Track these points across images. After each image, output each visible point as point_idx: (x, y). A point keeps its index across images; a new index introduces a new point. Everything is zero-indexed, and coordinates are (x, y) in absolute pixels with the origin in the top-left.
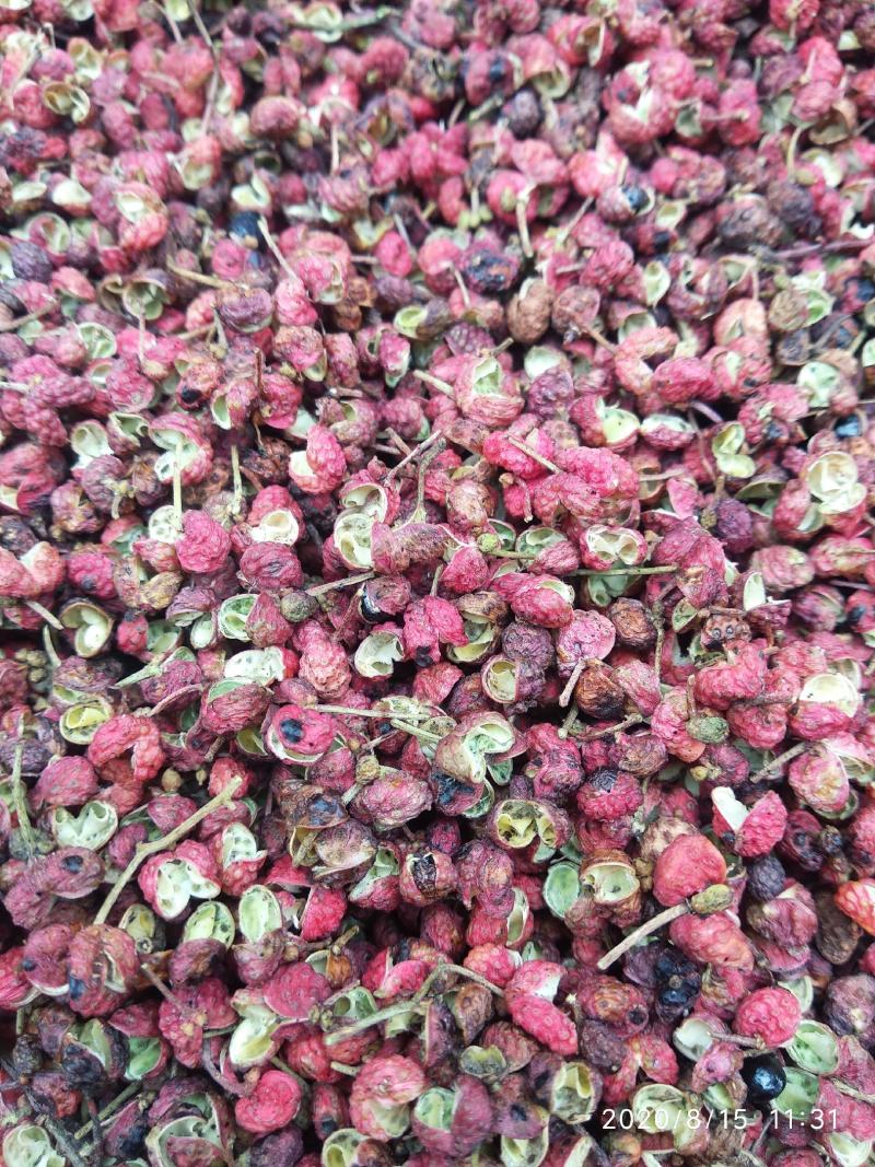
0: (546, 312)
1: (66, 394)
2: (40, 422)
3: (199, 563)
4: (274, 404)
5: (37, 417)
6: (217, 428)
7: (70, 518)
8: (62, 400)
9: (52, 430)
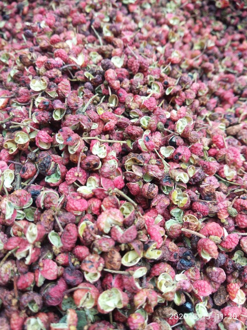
0: (238, 131)
1: (145, 64)
2: (136, 65)
3: (148, 105)
4: (180, 97)
5: (137, 63)
6: (165, 93)
7: (125, 84)
8: (143, 64)
9: (136, 68)
